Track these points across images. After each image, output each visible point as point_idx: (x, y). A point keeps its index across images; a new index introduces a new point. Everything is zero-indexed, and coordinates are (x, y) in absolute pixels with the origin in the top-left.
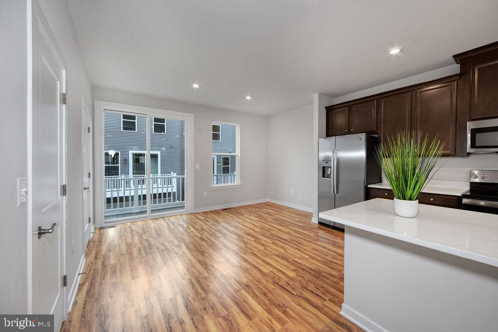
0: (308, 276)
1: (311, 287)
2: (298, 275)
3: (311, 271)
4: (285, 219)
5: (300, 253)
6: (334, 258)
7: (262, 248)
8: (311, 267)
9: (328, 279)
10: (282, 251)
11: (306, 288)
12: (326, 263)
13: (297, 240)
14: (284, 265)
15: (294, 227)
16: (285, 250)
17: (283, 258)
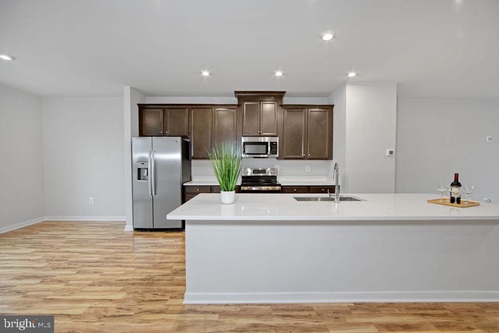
0: (140, 289)
1: (150, 296)
2: (128, 293)
3: (143, 282)
4: (87, 237)
5: (123, 269)
6: (162, 258)
7: (61, 286)
8: (141, 277)
9: (162, 280)
10: (97, 276)
11: (143, 301)
12: (155, 267)
13: (113, 256)
14: (105, 291)
15: (104, 242)
16: (101, 274)
17: (100, 284)
